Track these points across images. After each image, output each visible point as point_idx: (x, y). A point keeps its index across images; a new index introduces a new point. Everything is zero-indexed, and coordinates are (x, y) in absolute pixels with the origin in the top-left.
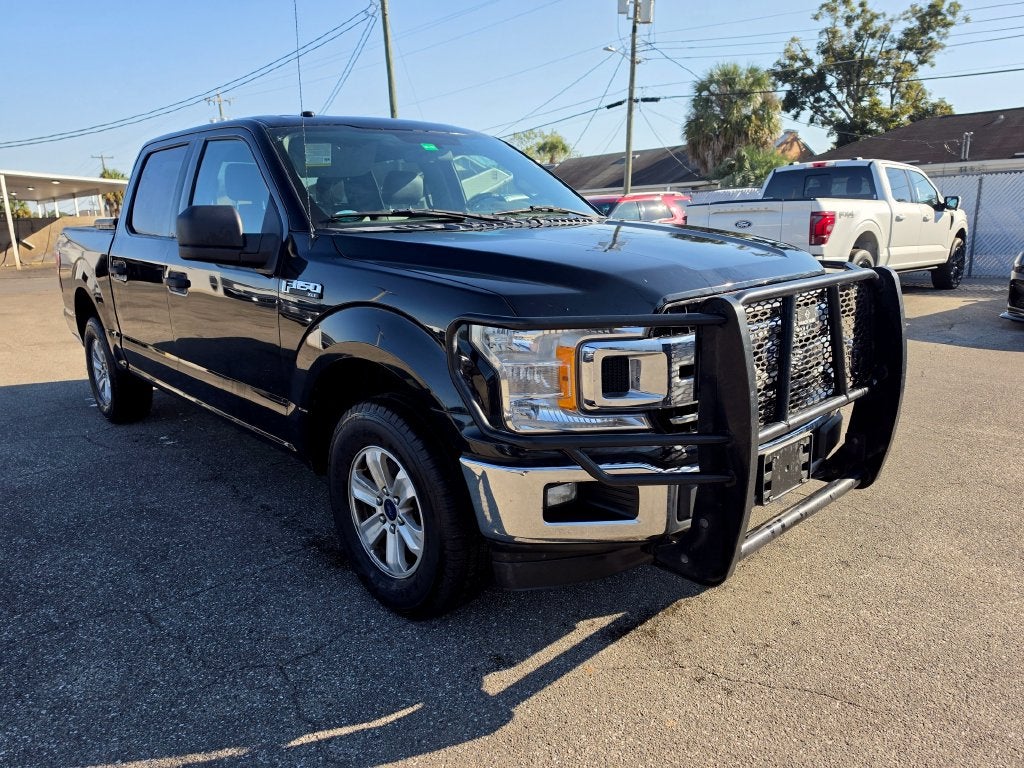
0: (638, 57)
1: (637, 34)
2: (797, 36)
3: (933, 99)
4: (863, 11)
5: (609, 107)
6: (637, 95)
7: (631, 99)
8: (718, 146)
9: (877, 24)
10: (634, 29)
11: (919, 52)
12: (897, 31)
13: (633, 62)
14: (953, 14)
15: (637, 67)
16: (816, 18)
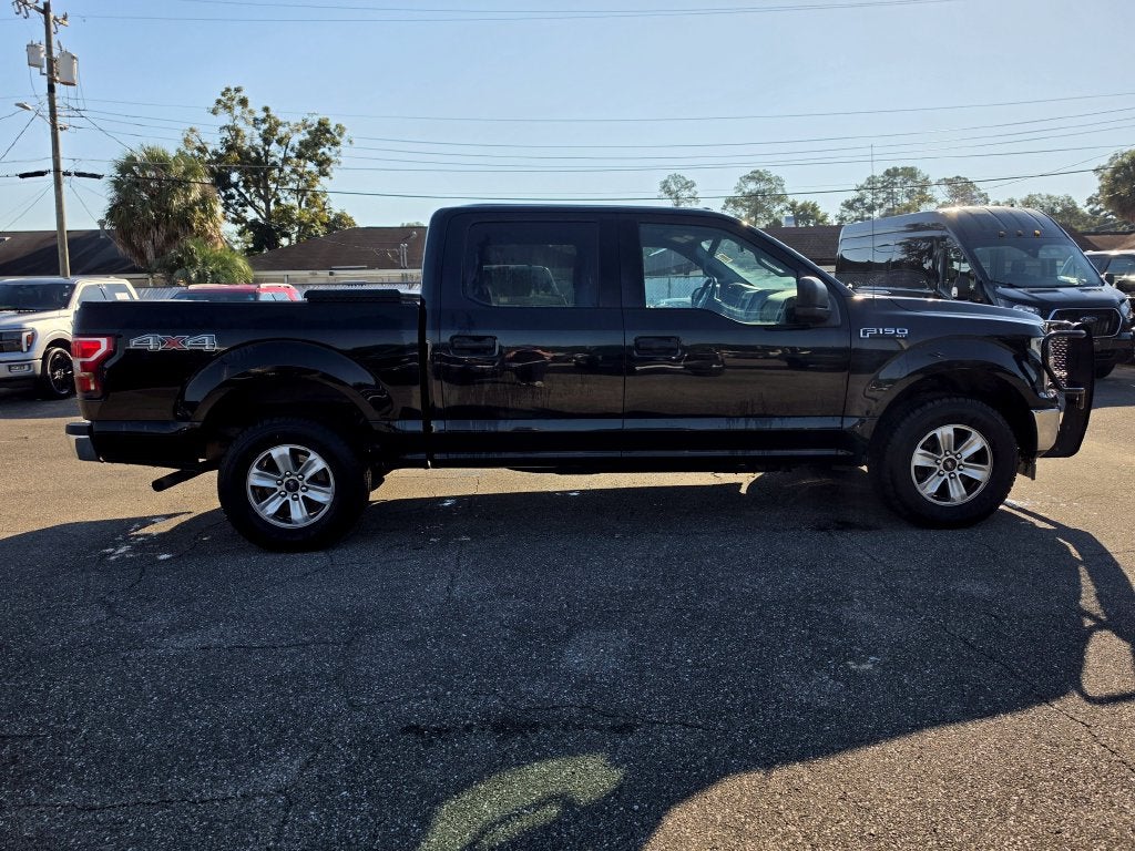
0: (60, 121)
1: (56, 95)
2: (194, 127)
3: (337, 210)
4: (268, 116)
5: (23, 176)
6: (64, 167)
7: (57, 170)
8: (160, 237)
9: (282, 131)
10: (51, 89)
11: (320, 164)
12: (296, 140)
13: (54, 126)
14: (340, 135)
15: (61, 134)
16: (214, 112)
